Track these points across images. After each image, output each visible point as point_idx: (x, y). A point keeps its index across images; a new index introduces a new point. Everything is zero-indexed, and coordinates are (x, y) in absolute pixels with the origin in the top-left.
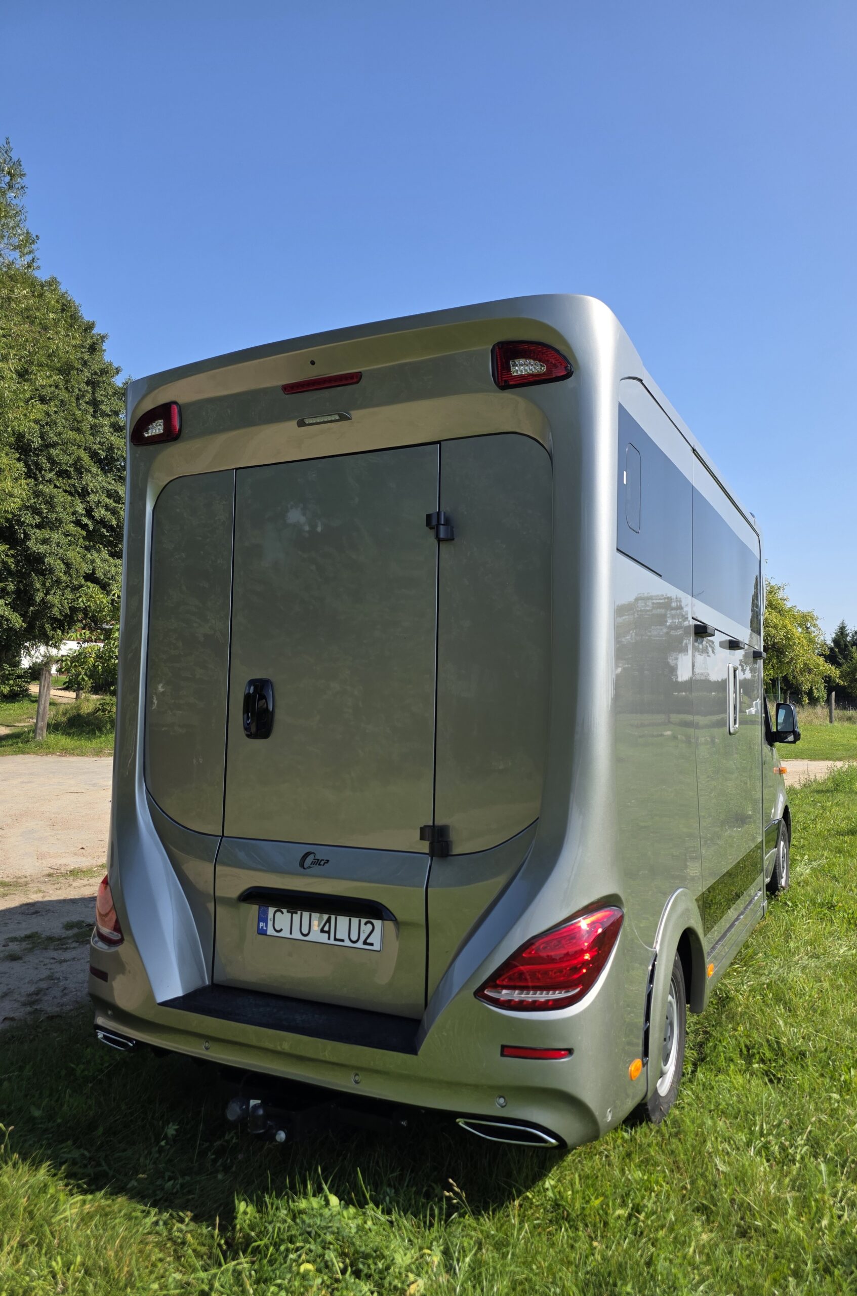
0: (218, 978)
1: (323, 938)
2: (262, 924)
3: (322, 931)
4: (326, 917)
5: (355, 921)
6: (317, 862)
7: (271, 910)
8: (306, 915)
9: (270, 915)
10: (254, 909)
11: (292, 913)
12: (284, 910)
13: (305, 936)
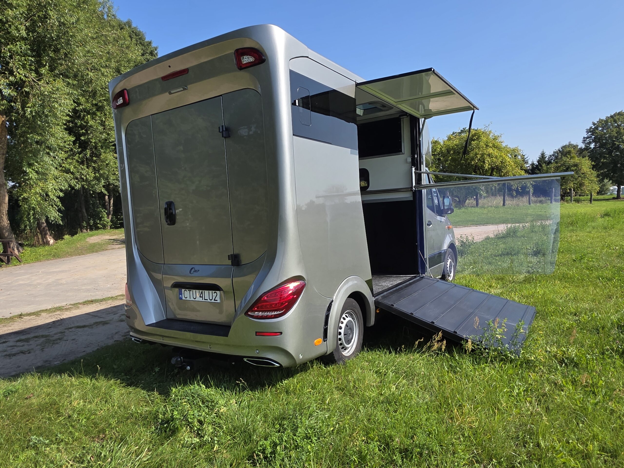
0: (169, 317)
1: (201, 299)
2: (180, 296)
3: (200, 297)
4: (201, 291)
5: (211, 292)
6: (195, 271)
7: (183, 290)
8: (194, 291)
9: (183, 293)
10: (177, 290)
11: (190, 291)
12: (187, 290)
13: (195, 299)
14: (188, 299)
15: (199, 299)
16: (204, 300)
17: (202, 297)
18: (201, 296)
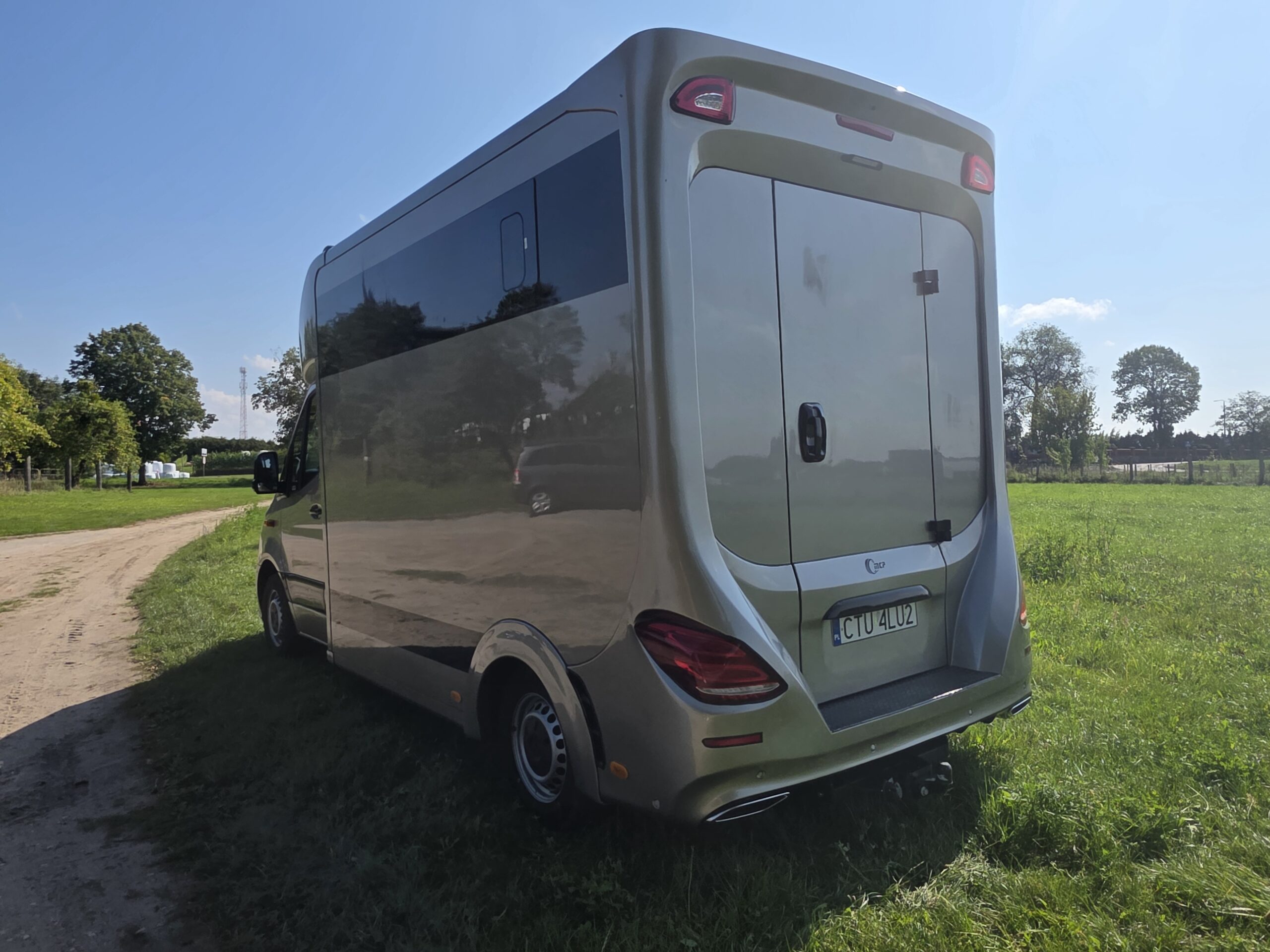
1: (882, 630)
2: (836, 636)
3: (881, 624)
4: (881, 612)
7: (842, 621)
8: (868, 616)
9: (842, 626)
10: (829, 626)
11: (858, 617)
12: (852, 617)
13: (869, 633)
14: (855, 638)
15: (879, 630)
16: (888, 630)
17: (885, 624)
18: (883, 622)
